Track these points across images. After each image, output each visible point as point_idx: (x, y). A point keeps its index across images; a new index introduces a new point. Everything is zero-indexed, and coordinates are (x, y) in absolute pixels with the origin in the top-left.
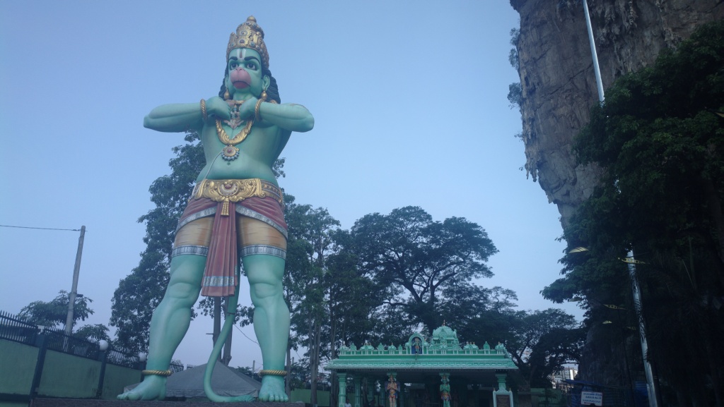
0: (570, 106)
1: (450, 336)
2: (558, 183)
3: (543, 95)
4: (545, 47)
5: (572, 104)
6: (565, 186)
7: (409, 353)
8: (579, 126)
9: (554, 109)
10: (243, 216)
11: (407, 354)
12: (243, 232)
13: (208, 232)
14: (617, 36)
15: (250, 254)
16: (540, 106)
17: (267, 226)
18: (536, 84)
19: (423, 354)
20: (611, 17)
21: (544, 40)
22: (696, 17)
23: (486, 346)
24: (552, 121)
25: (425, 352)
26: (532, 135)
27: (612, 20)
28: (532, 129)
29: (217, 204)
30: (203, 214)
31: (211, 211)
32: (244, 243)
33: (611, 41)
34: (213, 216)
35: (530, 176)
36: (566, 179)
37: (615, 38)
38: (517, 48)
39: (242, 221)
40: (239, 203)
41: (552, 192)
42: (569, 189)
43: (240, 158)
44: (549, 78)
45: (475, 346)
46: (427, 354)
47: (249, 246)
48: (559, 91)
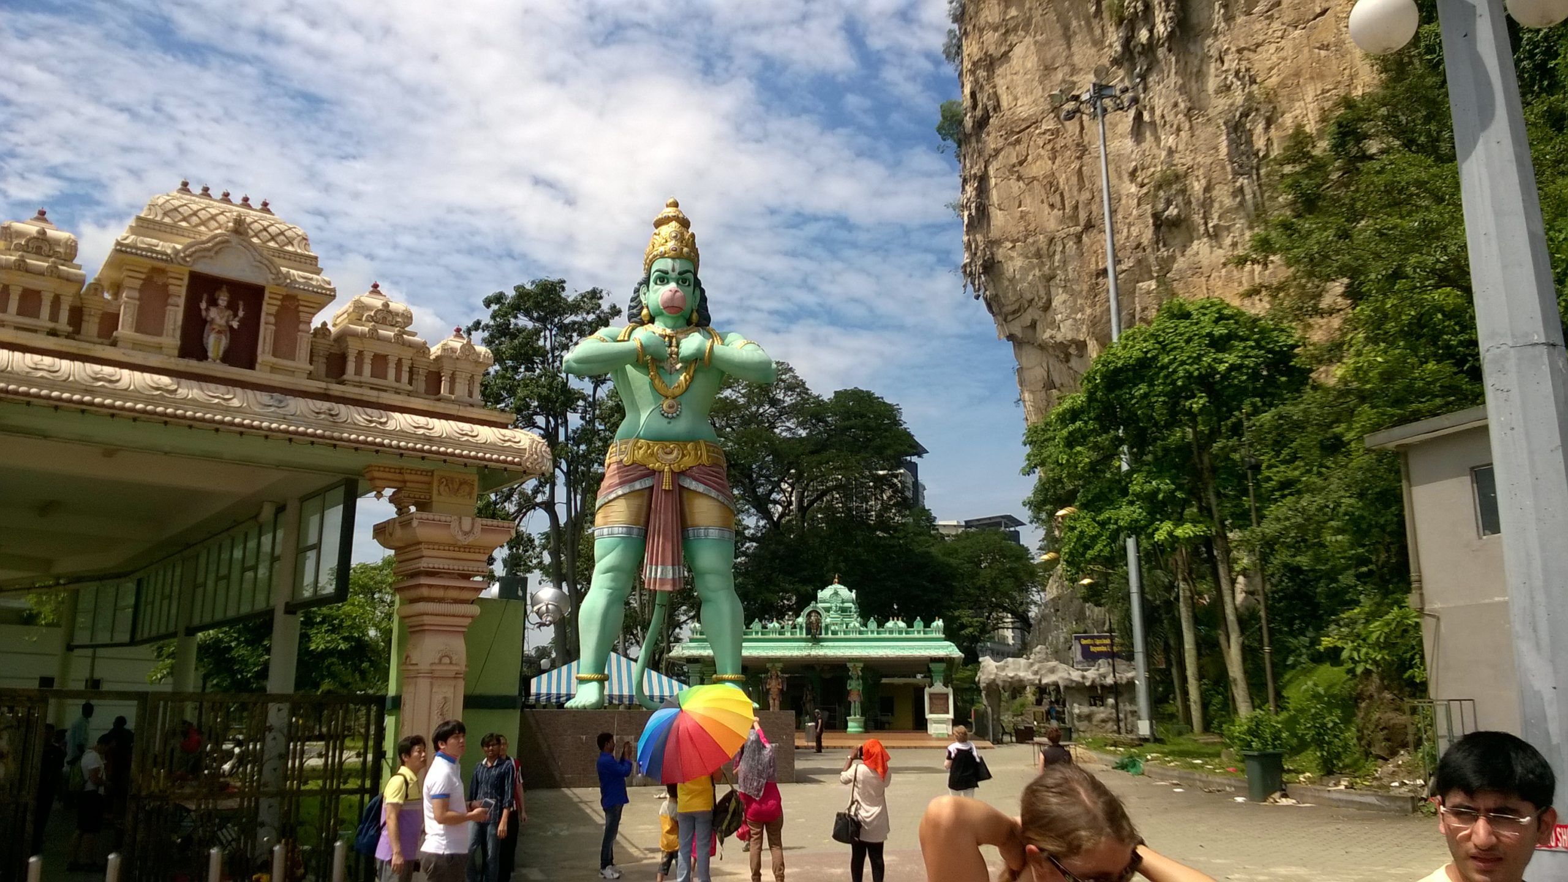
0: (1050, 162)
1: (848, 602)
2: (1016, 306)
3: (1003, 132)
4: (1013, 38)
5: (1053, 159)
6: (1030, 310)
7: (801, 634)
8: (1064, 205)
9: (1021, 163)
10: (688, 489)
11: (798, 636)
12: (687, 510)
13: (644, 509)
14: (1143, 45)
15: (698, 538)
16: (997, 152)
17: (716, 503)
18: (990, 109)
19: (823, 636)
20: (1135, 7)
21: (1012, 24)
22: (1280, 34)
23: (918, 624)
24: (1016, 187)
25: (826, 633)
26: (977, 208)
27: (1136, 13)
28: (978, 196)
29: (653, 473)
30: (638, 486)
31: (648, 483)
32: (689, 523)
33: (1131, 53)
34: (651, 488)
35: (970, 288)
36: (1033, 300)
37: (1139, 48)
38: (960, 29)
39: (685, 494)
40: (683, 473)
41: (1005, 320)
42: (1036, 317)
43: (683, 414)
44: (1016, 99)
45: (902, 624)
46: (830, 635)
47: (696, 527)
48: (1032, 129)
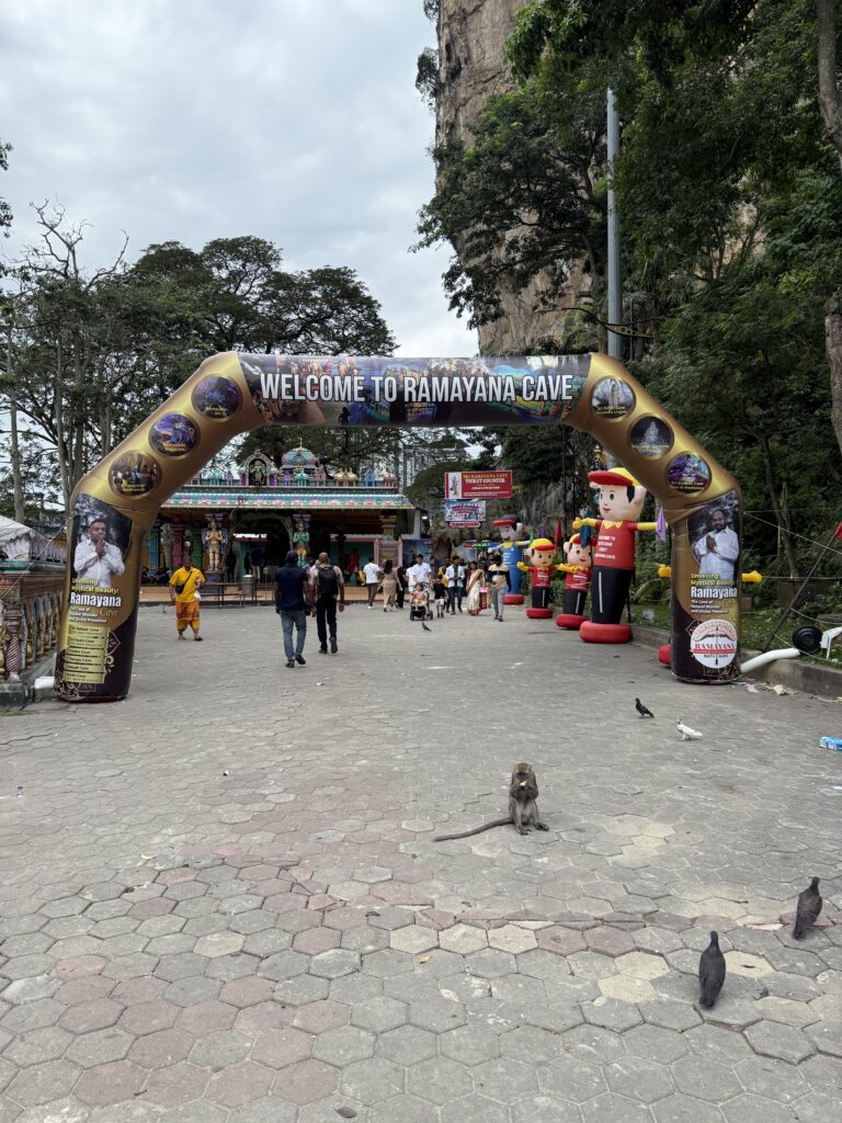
3: (472, 83)
11: (241, 486)
16: (466, 101)
18: (462, 60)
25: (273, 484)
44: (484, 52)
46: (275, 486)
48: (496, 79)
